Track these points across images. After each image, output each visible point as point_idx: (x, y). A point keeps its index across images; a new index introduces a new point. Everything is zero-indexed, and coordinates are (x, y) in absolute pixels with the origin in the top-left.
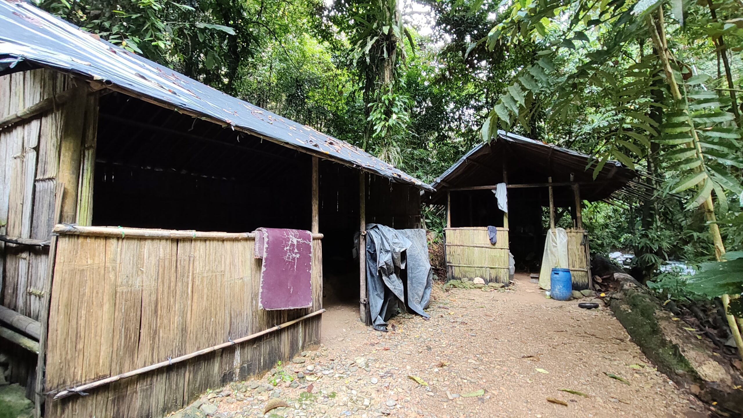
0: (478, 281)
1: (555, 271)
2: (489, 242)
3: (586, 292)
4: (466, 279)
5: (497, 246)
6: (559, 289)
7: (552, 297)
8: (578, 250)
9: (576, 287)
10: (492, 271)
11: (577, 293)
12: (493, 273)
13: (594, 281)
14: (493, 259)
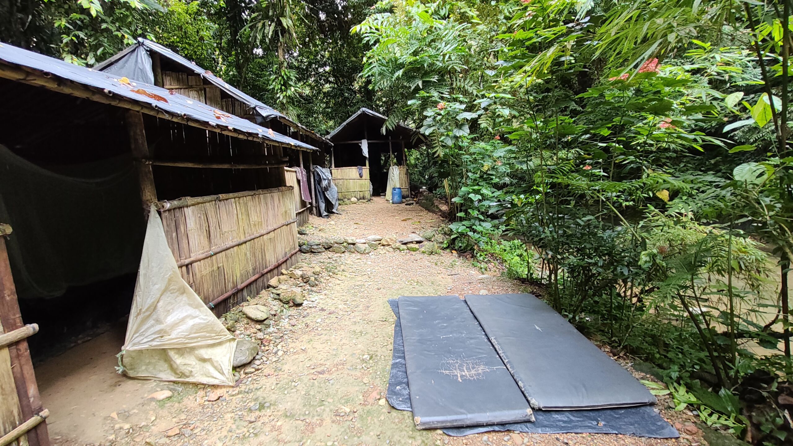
0: (354, 199)
1: (394, 189)
2: (358, 176)
3: (408, 199)
4: (346, 200)
5: (363, 178)
6: (397, 198)
7: (393, 203)
8: (404, 177)
9: (404, 197)
10: (361, 193)
11: (404, 200)
12: (361, 194)
13: (412, 194)
14: (361, 186)
